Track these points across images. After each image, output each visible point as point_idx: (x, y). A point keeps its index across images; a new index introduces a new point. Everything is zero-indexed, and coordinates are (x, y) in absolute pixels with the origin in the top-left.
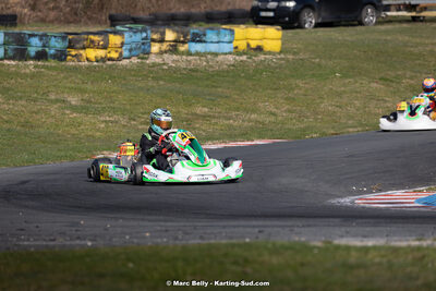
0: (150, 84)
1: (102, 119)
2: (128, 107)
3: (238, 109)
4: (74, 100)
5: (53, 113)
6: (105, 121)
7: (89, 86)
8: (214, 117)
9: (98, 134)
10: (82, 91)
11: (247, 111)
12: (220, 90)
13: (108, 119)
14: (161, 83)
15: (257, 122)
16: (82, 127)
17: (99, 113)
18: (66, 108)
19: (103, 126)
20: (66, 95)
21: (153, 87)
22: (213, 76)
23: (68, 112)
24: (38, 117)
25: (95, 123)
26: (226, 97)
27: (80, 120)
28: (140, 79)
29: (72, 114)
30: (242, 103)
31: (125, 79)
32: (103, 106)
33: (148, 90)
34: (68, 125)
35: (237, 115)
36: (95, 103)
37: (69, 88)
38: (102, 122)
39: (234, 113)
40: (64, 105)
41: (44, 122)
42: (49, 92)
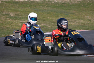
0: (45, 8)
1: (21, 22)
3: (76, 18)
4: (12, 14)
6: (22, 23)
7: (19, 9)
10: (16, 11)
11: (79, 19)
12: (71, 11)
13: (23, 21)
14: (49, 8)
15: (82, 23)
16: (12, 25)
17: (20, 19)
18: (8, 18)
19: (20, 24)
20: (10, 12)
21: (45, 10)
22: (71, 6)
23: (8, 19)
25: (17, 23)
26: (73, 14)
27: (12, 22)
28: (41, 6)
29: (9, 20)
30: (78, 16)
31: (35, 7)
32: (23, 17)
33: (43, 11)
34: (6, 24)
35: (75, 21)
36: (20, 16)
37: (12, 10)
38: (20, 23)
39: (74, 20)
40: (7, 16)
42: (4, 11)
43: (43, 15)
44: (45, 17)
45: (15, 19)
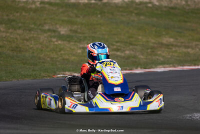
0: (132, 18)
1: (81, 46)
2: (106, 37)
3: (199, 40)
4: (63, 30)
5: (42, 40)
7: (78, 20)
8: (176, 46)
9: (73, 58)
10: (72, 23)
12: (189, 24)
14: (142, 17)
16: (62, 52)
17: (80, 41)
18: (54, 37)
19: (79, 51)
20: (58, 26)
21: (133, 21)
22: (188, 13)
23: (54, 40)
24: (28, 43)
25: (74, 49)
26: (192, 30)
27: (62, 47)
28: (125, 14)
29: (57, 41)
31: (112, 14)
32: (86, 35)
33: (128, 23)
34: (50, 50)
35: (196, 45)
36: (80, 33)
37: (63, 21)
38: (80, 48)
39: (194, 44)
40: (53, 34)
41: (31, 48)
42: (45, 23)
43: (128, 32)
44: (132, 37)
45: (68, 41)
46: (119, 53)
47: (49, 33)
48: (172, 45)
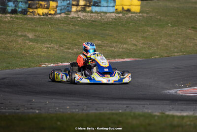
0: (71, 28)
1: (45, 46)
2: (59, 40)
3: (117, 42)
4: (30, 36)
5: (19, 42)
6: (47, 47)
8: (104, 46)
9: (43, 54)
11: (121, 43)
12: (108, 32)
13: (48, 46)
14: (77, 27)
15: (126, 49)
16: (34, 50)
17: (44, 43)
18: (27, 40)
19: (45, 49)
20: (26, 33)
21: (72, 29)
22: (104, 24)
23: (27, 42)
24: (12, 44)
25: (41, 48)
26: (111, 36)
27: (33, 46)
28: (66, 25)
29: (29, 43)
30: (119, 39)
31: (58, 25)
32: (46, 39)
33: (70, 31)
34: (27, 49)
35: (116, 45)
36: (42, 37)
37: (28, 29)
39: (114, 44)
40: (25, 38)
41: (15, 47)
42: (18, 31)
43: (71, 37)
45: (37, 43)
46: (70, 51)
47: (23, 38)
48: (102, 46)
